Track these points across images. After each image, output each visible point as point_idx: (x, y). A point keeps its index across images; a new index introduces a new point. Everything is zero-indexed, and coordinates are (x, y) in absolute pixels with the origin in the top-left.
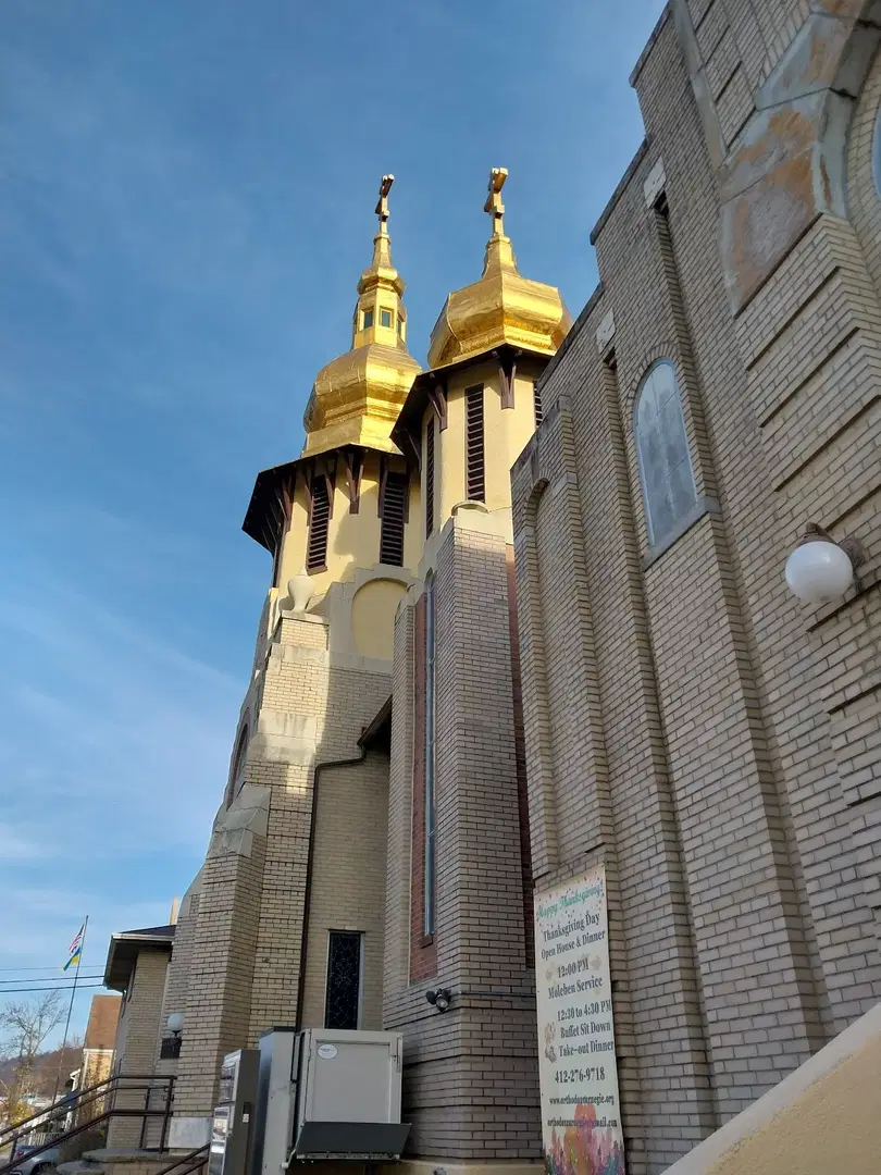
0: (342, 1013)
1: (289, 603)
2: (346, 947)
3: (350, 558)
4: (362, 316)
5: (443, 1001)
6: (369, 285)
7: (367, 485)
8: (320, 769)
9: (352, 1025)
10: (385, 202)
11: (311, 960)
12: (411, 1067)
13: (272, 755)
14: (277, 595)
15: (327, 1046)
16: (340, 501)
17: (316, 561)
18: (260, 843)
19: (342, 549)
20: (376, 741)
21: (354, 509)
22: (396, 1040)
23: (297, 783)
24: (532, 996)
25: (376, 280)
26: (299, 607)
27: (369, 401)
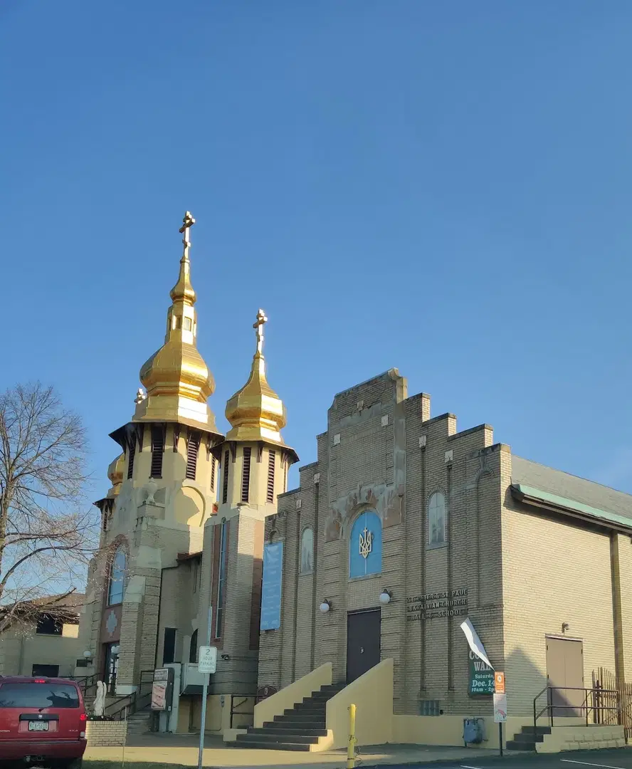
4: (174, 319)
5: (227, 657)
8: (164, 570)
11: (160, 636)
17: (156, 472)
18: (144, 599)
20: (183, 561)
21: (175, 450)
26: (151, 497)
27: (181, 384)
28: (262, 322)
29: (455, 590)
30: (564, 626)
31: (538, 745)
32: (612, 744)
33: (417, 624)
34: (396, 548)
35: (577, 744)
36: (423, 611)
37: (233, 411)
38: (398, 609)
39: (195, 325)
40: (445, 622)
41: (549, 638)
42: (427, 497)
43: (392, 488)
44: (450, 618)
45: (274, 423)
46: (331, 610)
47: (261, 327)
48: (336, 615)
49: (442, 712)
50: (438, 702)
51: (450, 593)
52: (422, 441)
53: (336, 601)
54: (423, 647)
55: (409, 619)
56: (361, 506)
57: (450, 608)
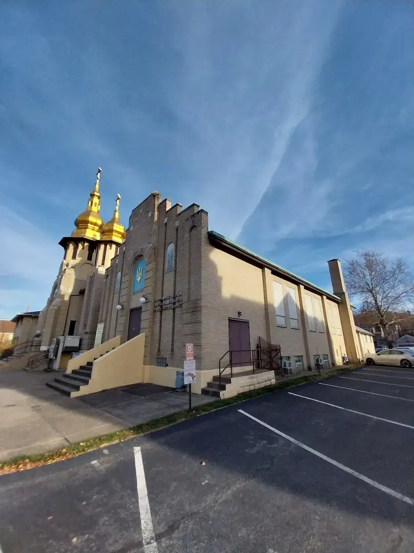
0: (71, 333)
1: (67, 265)
2: (73, 324)
3: (81, 258)
4: (90, 202)
5: (86, 333)
6: (92, 195)
7: (86, 244)
8: (71, 296)
9: (73, 335)
10: (99, 174)
11: (67, 324)
12: (81, 340)
13: (62, 293)
14: (65, 262)
15: (69, 338)
16: (80, 246)
17: (74, 257)
18: (59, 308)
19: (80, 256)
20: (82, 292)
21: (83, 249)
22: (79, 337)
23: (67, 298)
24: (96, 333)
25: (94, 195)
26: (70, 266)
27: (89, 225)
28: (118, 199)
29: (177, 294)
30: (239, 313)
31: (221, 393)
32: (268, 383)
33: (159, 313)
34: (150, 274)
35: (248, 387)
36: (162, 306)
37: (102, 231)
38: (150, 306)
39: (99, 206)
40: (171, 311)
41: (230, 320)
42: (166, 246)
43: (151, 244)
44: (174, 309)
45: (120, 236)
46: (122, 309)
47: (118, 201)
48: (125, 311)
49: (167, 365)
50: (166, 358)
51: (174, 295)
52: (166, 220)
53: (125, 304)
54: (161, 327)
55: (155, 311)
56: (139, 257)
57: (174, 304)
